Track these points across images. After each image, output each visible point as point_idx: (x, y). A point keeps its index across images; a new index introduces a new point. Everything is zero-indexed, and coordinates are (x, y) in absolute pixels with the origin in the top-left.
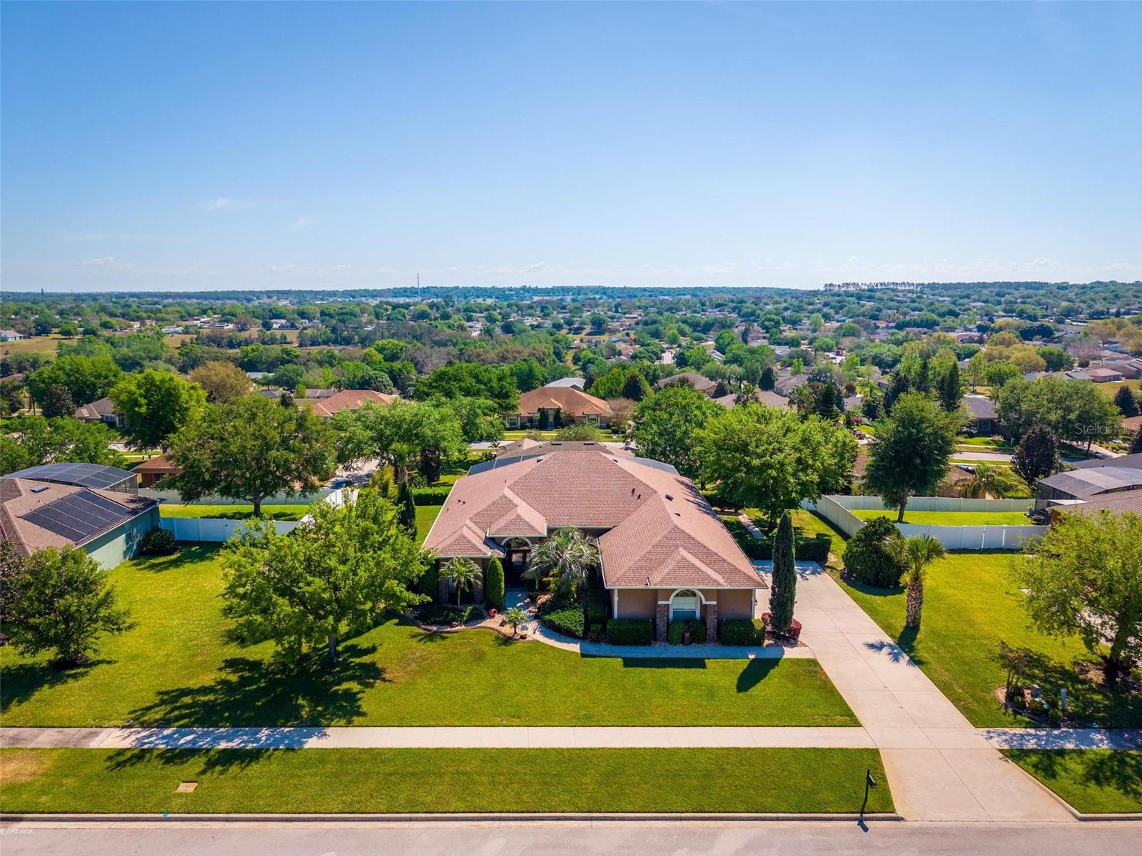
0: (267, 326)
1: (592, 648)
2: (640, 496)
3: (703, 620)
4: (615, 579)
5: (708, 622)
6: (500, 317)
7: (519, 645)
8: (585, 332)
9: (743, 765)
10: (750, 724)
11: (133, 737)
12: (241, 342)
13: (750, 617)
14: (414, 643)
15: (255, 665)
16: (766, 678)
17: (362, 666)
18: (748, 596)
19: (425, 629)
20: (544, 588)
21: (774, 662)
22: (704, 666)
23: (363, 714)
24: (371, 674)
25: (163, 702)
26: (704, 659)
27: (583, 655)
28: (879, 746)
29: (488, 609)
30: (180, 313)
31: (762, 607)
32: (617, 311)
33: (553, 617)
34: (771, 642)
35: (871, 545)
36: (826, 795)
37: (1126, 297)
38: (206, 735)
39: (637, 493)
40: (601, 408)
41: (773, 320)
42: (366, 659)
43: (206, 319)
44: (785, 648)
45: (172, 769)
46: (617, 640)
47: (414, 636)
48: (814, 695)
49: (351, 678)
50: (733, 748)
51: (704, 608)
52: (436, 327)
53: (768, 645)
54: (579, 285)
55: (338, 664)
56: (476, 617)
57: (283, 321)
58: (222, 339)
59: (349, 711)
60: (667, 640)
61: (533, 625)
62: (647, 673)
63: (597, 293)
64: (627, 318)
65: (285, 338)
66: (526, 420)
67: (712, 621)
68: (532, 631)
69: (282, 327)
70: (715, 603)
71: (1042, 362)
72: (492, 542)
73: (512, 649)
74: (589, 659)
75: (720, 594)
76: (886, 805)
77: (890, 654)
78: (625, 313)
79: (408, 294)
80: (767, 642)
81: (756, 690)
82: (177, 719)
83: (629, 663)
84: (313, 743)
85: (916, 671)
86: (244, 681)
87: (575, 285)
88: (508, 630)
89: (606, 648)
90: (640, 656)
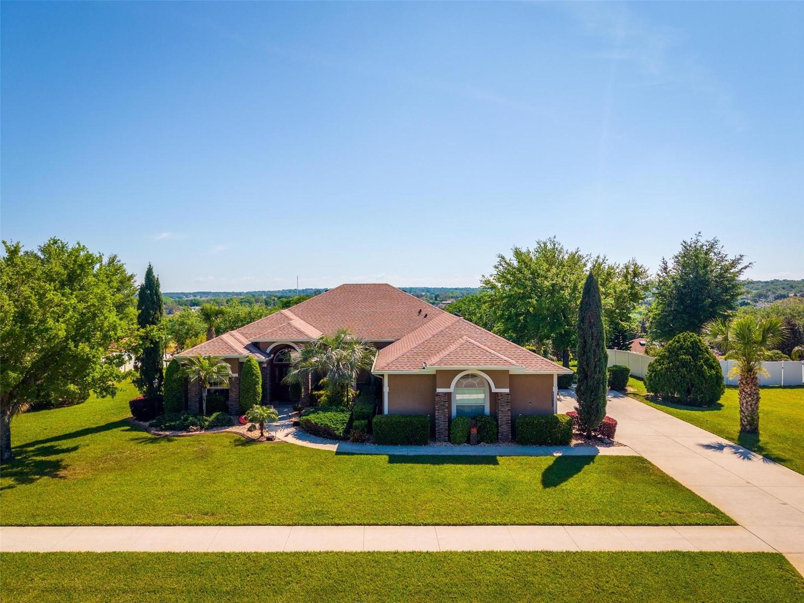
2: (426, 315)
3: (494, 415)
4: (385, 364)
5: (500, 415)
7: (263, 445)
9: (562, 577)
10: (564, 521)
13: (552, 411)
16: (580, 474)
19: (154, 434)
21: (588, 459)
22: (495, 462)
26: (496, 456)
27: (340, 454)
28: (779, 550)
34: (580, 442)
35: (678, 360)
37: (799, 287)
39: (423, 313)
44: (599, 448)
46: (384, 438)
47: (136, 439)
48: (652, 490)
50: (542, 552)
51: (494, 397)
53: (577, 445)
54: (411, 287)
60: (450, 440)
61: (288, 430)
67: (504, 417)
70: (507, 390)
72: (255, 346)
74: (342, 456)
75: (513, 379)
77: (735, 453)
80: (574, 442)
81: (570, 484)
83: (393, 459)
85: (779, 467)
88: (254, 434)
89: (370, 448)
90: (412, 453)
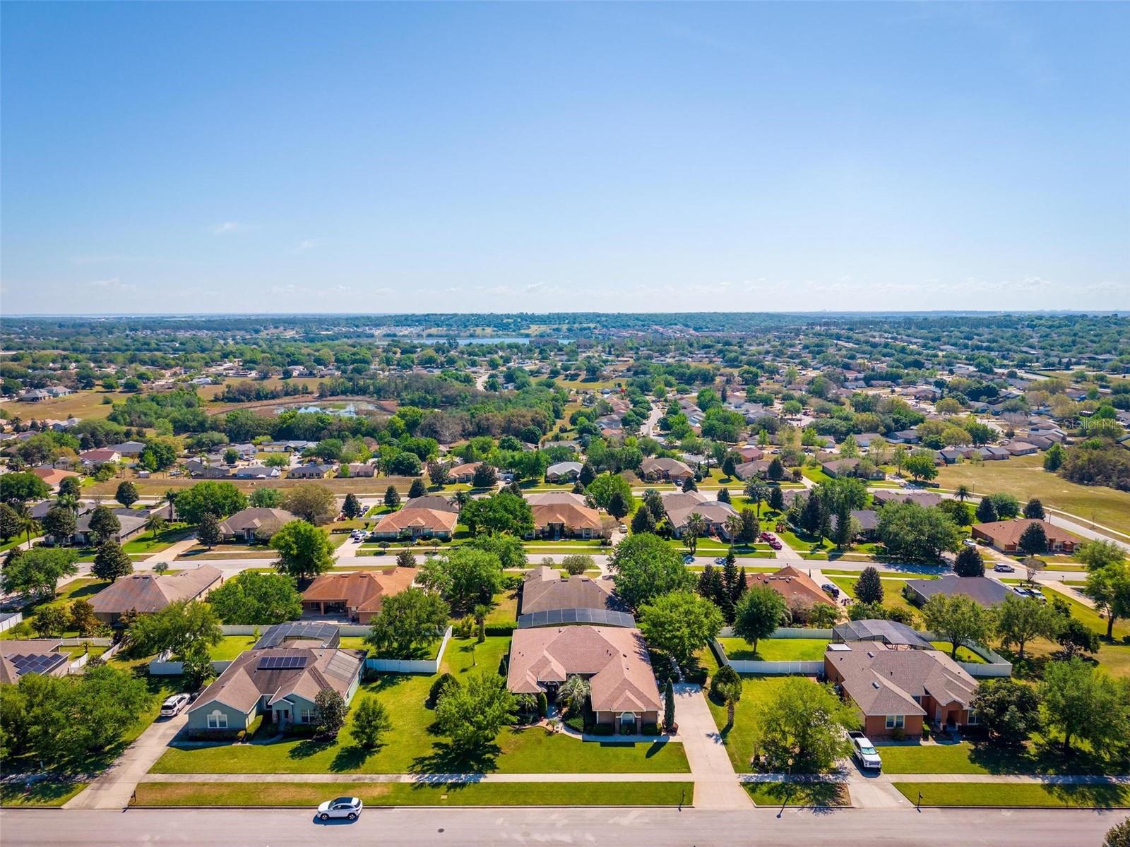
0: (287, 375)
1: (587, 738)
2: (611, 654)
3: (635, 724)
4: (597, 706)
5: (637, 725)
6: (501, 362)
7: (556, 735)
8: (580, 378)
11: (414, 778)
12: (267, 394)
13: (656, 722)
14: (510, 734)
15: (446, 746)
16: (659, 752)
17: (490, 746)
18: (655, 714)
19: (513, 727)
20: (565, 704)
21: (664, 744)
22: (634, 746)
23: (498, 768)
24: (496, 750)
25: (417, 764)
26: (634, 742)
27: (584, 741)
28: (695, 781)
29: (540, 717)
30: (205, 359)
31: (661, 719)
32: (610, 353)
33: (569, 722)
34: (665, 734)
36: (670, 799)
38: (442, 777)
39: (609, 652)
40: (593, 523)
41: (751, 373)
42: (492, 743)
43: (228, 365)
44: (670, 737)
45: (436, 790)
46: (598, 733)
47: (510, 731)
48: (676, 759)
49: (488, 752)
51: (636, 719)
52: (446, 380)
53: (663, 735)
55: (481, 746)
56: (536, 721)
57: (301, 368)
58: (251, 392)
59: (493, 768)
60: (620, 734)
61: (561, 725)
62: (610, 749)
63: (591, 322)
64: (620, 361)
65: (307, 389)
66: (539, 532)
67: (639, 725)
68: (560, 728)
69: (301, 375)
70: (641, 717)
71: (968, 436)
72: (540, 684)
73: (552, 738)
74: (586, 742)
75: (642, 714)
76: (690, 802)
77: (716, 739)
78: (618, 356)
79: (409, 323)
80: (663, 733)
81: (654, 757)
82: (428, 770)
83: (603, 744)
84: (482, 780)
85: (723, 748)
86: (446, 754)
87: (570, 311)
88: (550, 728)
89: (593, 737)
90: (608, 741)
